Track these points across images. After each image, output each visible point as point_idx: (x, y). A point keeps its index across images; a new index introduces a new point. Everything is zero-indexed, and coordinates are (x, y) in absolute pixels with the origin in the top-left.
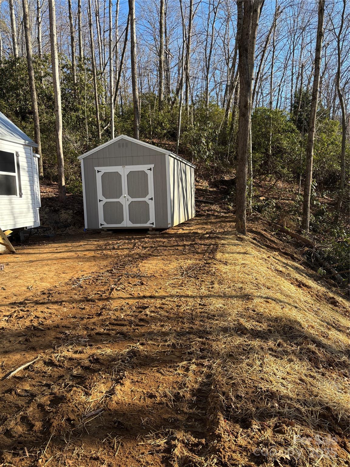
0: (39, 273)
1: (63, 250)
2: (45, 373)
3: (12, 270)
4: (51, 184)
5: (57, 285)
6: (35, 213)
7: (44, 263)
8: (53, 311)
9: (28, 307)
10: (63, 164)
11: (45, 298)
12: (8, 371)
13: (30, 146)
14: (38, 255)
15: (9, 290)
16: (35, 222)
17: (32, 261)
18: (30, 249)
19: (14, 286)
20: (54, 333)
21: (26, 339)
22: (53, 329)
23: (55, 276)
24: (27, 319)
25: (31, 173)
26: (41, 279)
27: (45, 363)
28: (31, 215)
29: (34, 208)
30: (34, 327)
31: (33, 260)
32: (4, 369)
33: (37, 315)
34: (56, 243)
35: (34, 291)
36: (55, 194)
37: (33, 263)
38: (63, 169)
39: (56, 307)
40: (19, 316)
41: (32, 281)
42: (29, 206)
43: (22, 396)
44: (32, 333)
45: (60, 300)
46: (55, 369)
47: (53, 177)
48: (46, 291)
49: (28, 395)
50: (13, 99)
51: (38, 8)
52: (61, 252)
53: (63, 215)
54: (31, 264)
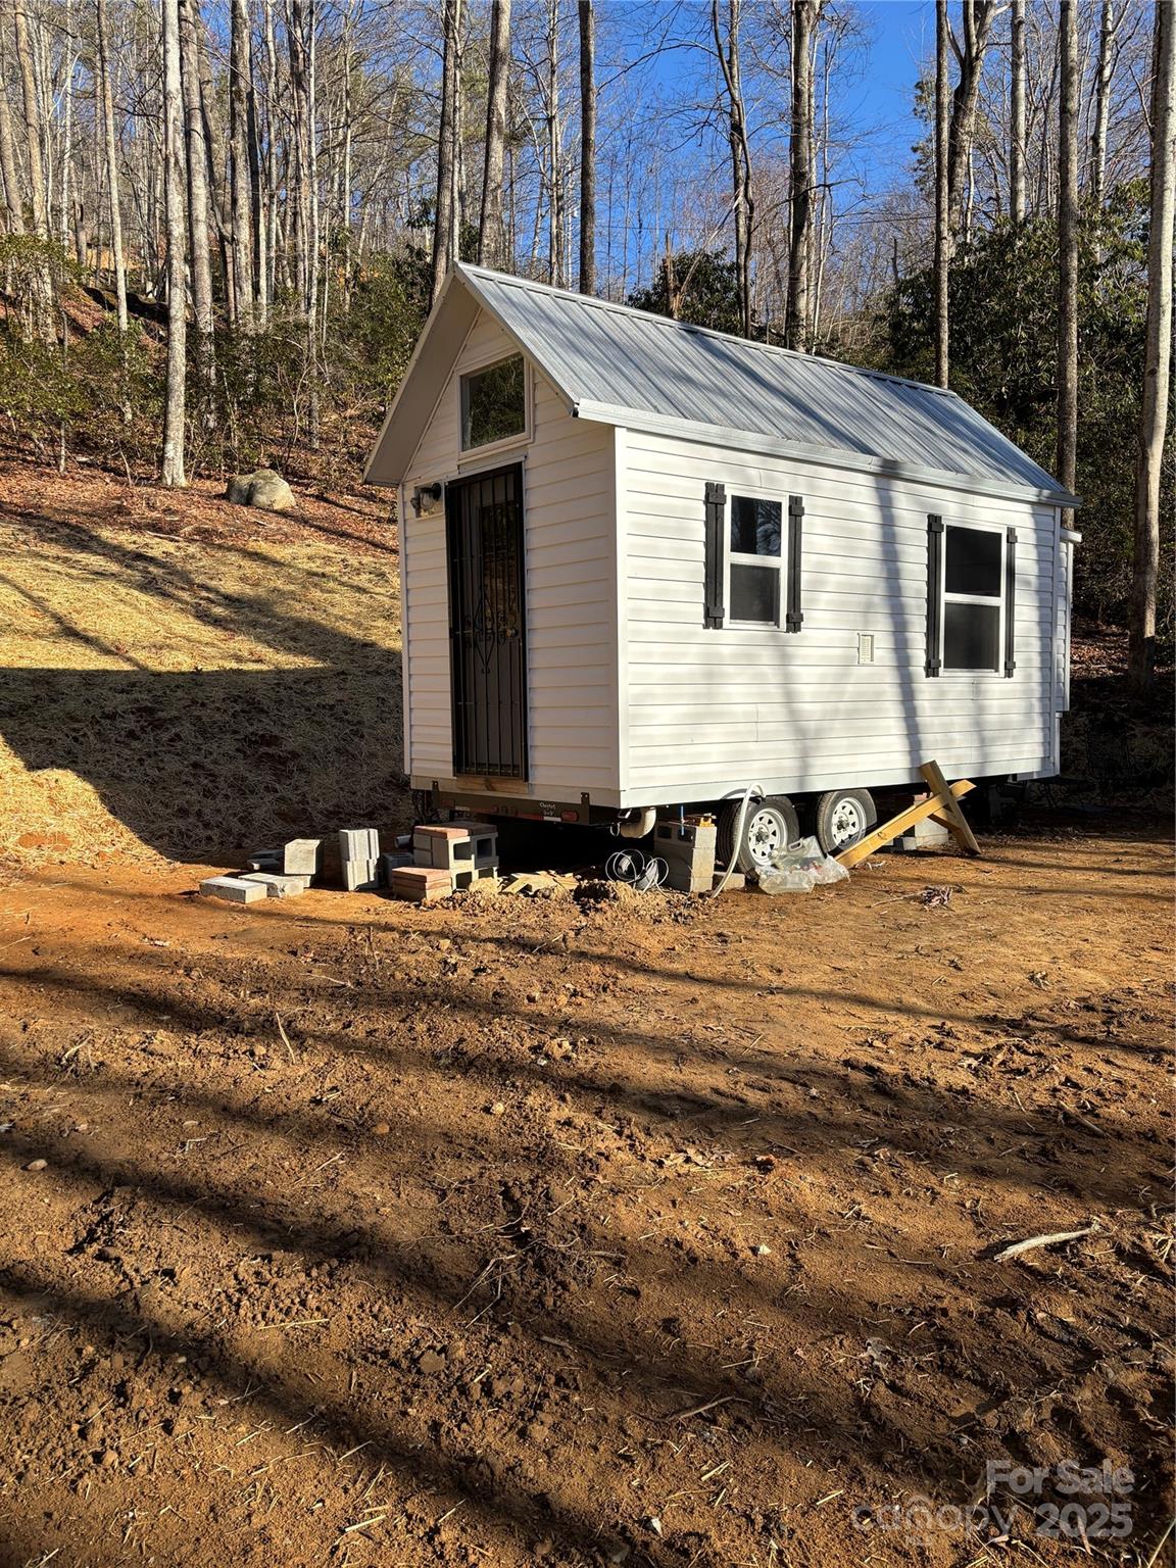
0: (1066, 933)
1: (1142, 867)
2: (1125, 1287)
3: (974, 910)
4: (1099, 632)
5: (1134, 985)
6: (1047, 729)
7: (1078, 903)
8: (1130, 1078)
9: (1038, 1042)
10: (1156, 559)
11: (1094, 1025)
12: (996, 1238)
13: (1054, 506)
14: (1054, 872)
15: (971, 974)
16: (1045, 760)
17: (1039, 892)
18: (1026, 848)
19: (987, 964)
20: (1140, 1158)
21: (1044, 1148)
22: (1136, 1139)
23: (1124, 955)
24: (1040, 1082)
25: (1048, 596)
26: (1072, 955)
27: (1120, 1252)
28: (1035, 736)
29: (1046, 713)
30: (1067, 1116)
31: (1040, 887)
32: (981, 1225)
33: (1074, 1078)
34: (1111, 838)
35: (1055, 994)
36: (1110, 668)
37: (1040, 898)
38: (1152, 580)
39: (1136, 1063)
40: (1014, 1066)
41: (1044, 958)
42: (1031, 706)
43: (1051, 1338)
44: (1062, 1135)
45: (1152, 1045)
46: (1159, 1288)
47: (1108, 607)
48: (1094, 1001)
49: (1070, 1343)
50: (994, 361)
51: (1105, 34)
52: (1135, 873)
53: (1136, 742)
54: (1033, 899)
